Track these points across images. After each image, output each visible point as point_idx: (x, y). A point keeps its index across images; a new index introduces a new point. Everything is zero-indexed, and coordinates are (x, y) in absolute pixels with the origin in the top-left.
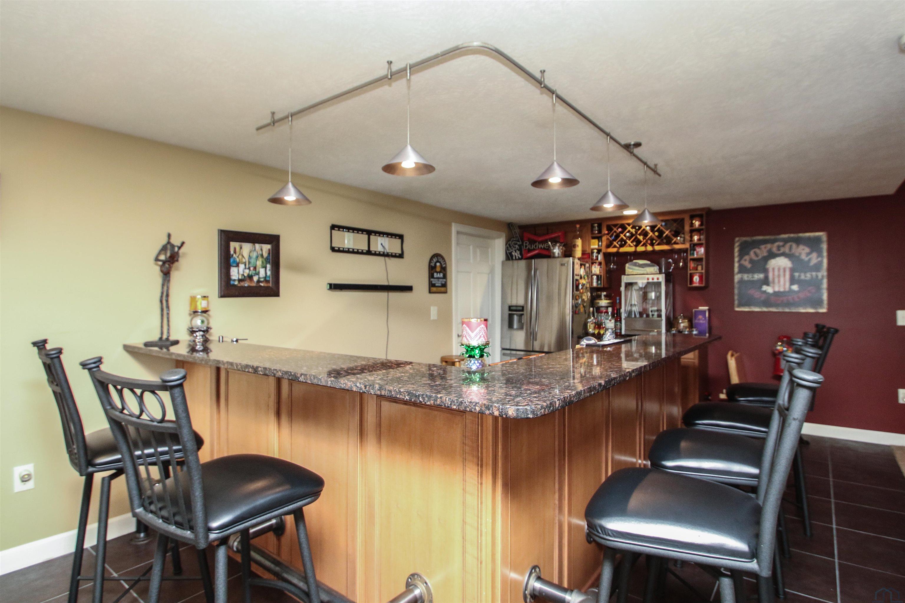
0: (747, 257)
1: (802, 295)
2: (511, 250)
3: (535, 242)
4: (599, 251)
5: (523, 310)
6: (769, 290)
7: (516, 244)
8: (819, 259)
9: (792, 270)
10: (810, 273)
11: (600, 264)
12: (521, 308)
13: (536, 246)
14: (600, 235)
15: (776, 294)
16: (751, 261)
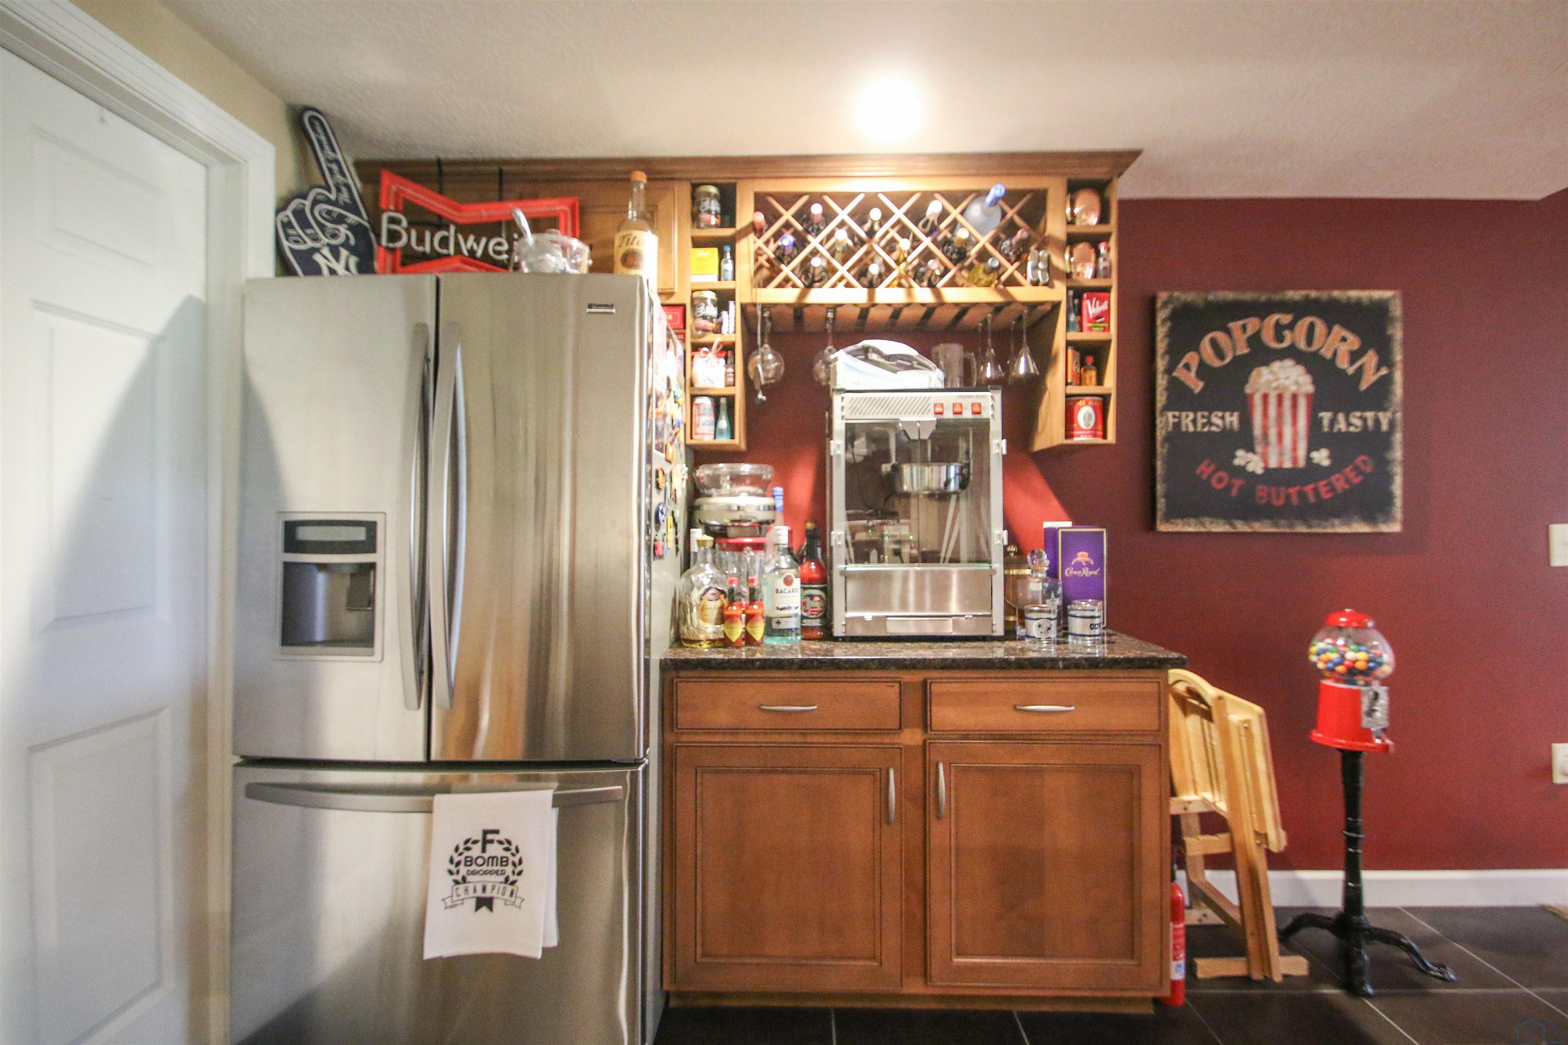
0: (1191, 358)
1: (1339, 482)
2: (310, 244)
3: (440, 224)
4: (724, 299)
5: (369, 545)
6: (1253, 463)
7: (340, 220)
8: (1384, 371)
9: (1316, 404)
10: (1358, 414)
11: (727, 350)
12: (360, 534)
13: (444, 242)
14: (727, 232)
15: (1273, 476)
16: (1204, 371)
